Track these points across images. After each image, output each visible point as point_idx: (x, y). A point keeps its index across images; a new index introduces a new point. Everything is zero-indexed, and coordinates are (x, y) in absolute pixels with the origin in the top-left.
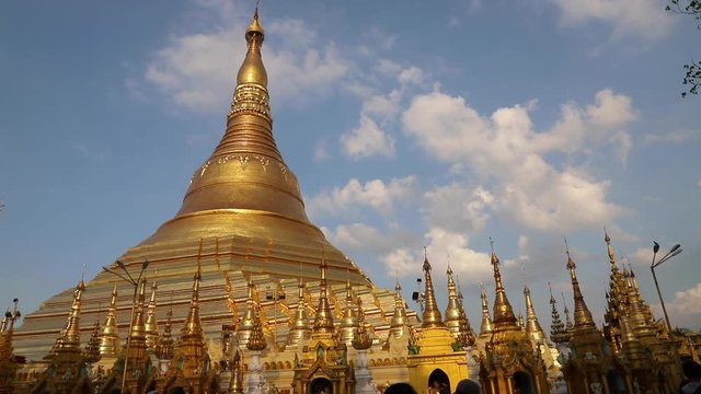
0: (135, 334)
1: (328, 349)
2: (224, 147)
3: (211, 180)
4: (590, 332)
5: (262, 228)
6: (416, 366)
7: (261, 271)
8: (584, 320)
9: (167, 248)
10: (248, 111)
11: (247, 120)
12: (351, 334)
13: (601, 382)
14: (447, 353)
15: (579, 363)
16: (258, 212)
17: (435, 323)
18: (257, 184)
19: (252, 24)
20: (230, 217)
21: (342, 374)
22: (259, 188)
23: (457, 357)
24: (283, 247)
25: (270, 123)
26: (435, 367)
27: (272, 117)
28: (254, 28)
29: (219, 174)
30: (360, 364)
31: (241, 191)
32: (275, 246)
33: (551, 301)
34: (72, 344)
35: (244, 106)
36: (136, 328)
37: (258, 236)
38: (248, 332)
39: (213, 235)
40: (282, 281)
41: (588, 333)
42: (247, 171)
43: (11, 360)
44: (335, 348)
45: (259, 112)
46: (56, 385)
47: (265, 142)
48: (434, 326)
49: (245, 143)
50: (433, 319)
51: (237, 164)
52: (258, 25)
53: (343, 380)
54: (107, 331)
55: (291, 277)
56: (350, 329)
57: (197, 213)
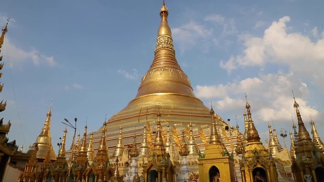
0: (82, 150)
1: (158, 156)
2: (153, 66)
3: (147, 82)
4: (307, 144)
5: (169, 101)
6: (203, 164)
7: (165, 121)
8: (304, 137)
9: (128, 113)
10: (163, 48)
11: (163, 52)
12: (191, 148)
13: (311, 174)
14: (219, 157)
15: (298, 163)
16: (167, 94)
17: (216, 141)
18: (167, 81)
19: (162, 8)
20: (155, 97)
21: (163, 168)
22: (169, 83)
23: (223, 160)
24: (178, 109)
25: (174, 52)
26: (212, 165)
27: (175, 49)
28: (163, 9)
29: (150, 79)
30: (182, 163)
31: (160, 85)
32: (174, 109)
33: (293, 127)
34: (61, 155)
35: (161, 46)
36: (82, 148)
37: (166, 105)
38: (143, 149)
39: (146, 106)
40: (175, 125)
41: (306, 145)
42: (163, 75)
43: (49, 162)
44: (162, 155)
45: (168, 47)
46: (54, 172)
47: (173, 61)
48: (214, 143)
49: (162, 63)
50: (214, 139)
51: (158, 73)
52: (165, 8)
53: (164, 171)
54: (89, 150)
55: (180, 122)
56: (191, 146)
57: (141, 97)
